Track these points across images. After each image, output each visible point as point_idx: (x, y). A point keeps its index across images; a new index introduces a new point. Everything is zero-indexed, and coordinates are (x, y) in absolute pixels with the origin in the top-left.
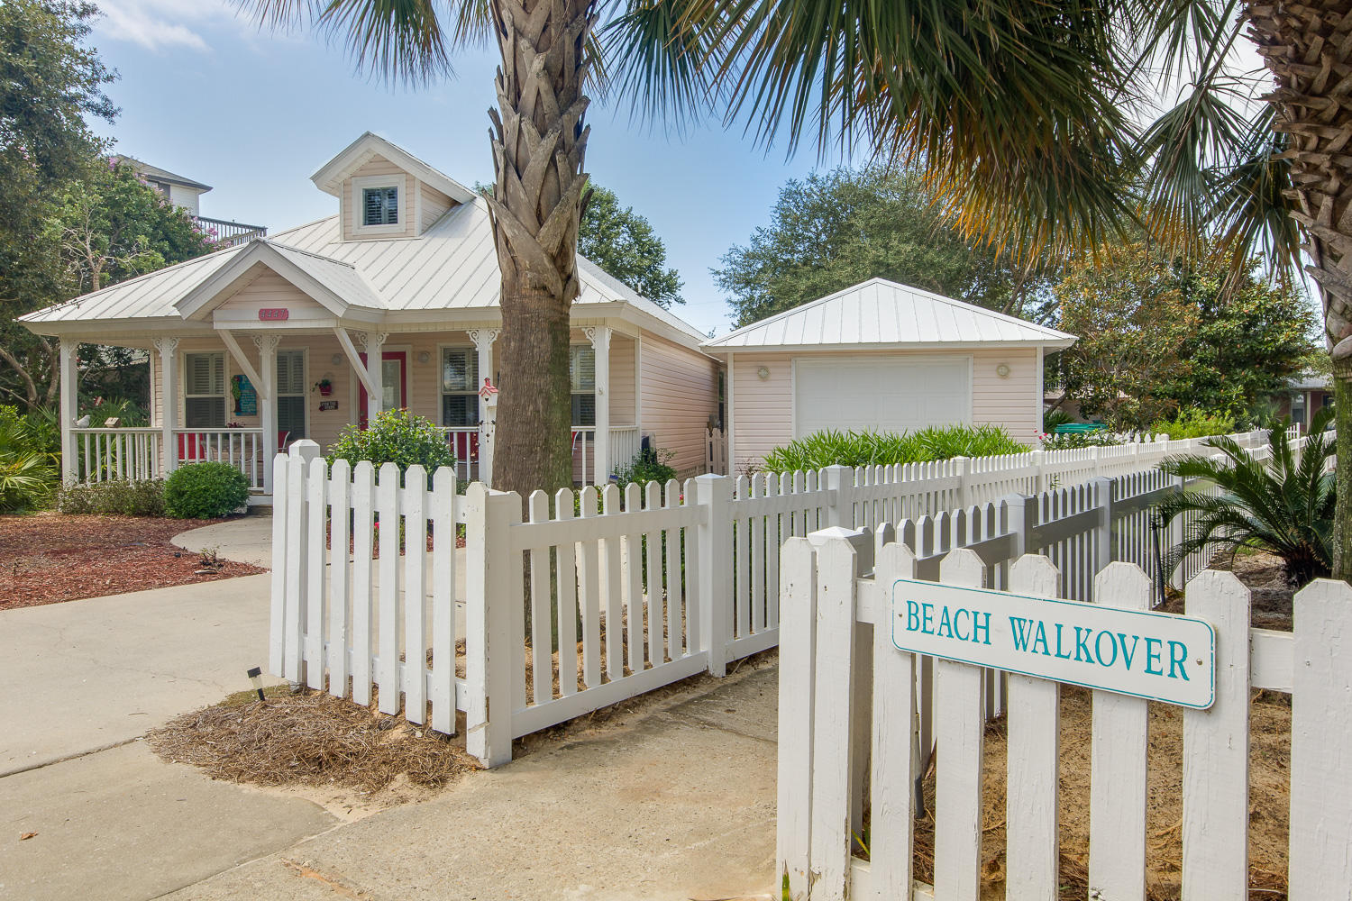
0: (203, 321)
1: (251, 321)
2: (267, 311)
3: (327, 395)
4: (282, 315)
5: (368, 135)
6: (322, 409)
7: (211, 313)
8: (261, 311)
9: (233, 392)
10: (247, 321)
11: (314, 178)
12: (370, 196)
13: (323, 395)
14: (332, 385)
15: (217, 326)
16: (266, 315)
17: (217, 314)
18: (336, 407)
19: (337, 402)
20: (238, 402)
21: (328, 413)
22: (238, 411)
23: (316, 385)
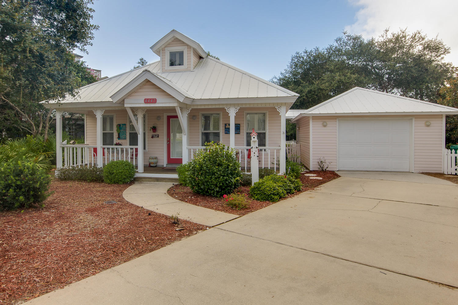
0: (120, 103)
1: (140, 104)
2: (148, 99)
3: (155, 132)
4: (154, 101)
5: (173, 30)
6: (152, 137)
7: (124, 100)
8: (145, 100)
9: (117, 130)
10: (136, 104)
11: (151, 48)
12: (172, 54)
13: (153, 132)
14: (157, 128)
15: (126, 105)
16: (147, 101)
17: (126, 101)
18: (158, 137)
19: (158, 135)
20: (119, 135)
21: (155, 139)
22: (119, 138)
23: (151, 128)
